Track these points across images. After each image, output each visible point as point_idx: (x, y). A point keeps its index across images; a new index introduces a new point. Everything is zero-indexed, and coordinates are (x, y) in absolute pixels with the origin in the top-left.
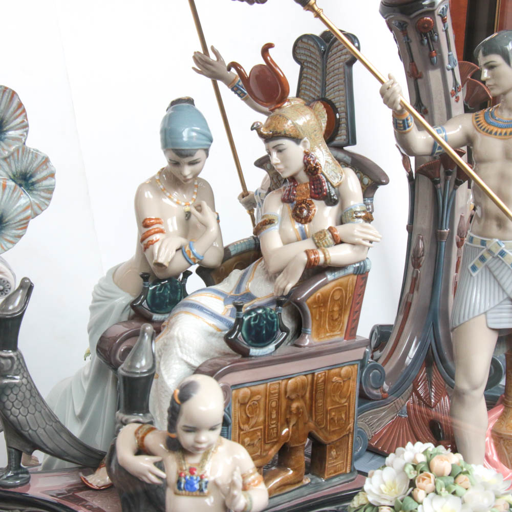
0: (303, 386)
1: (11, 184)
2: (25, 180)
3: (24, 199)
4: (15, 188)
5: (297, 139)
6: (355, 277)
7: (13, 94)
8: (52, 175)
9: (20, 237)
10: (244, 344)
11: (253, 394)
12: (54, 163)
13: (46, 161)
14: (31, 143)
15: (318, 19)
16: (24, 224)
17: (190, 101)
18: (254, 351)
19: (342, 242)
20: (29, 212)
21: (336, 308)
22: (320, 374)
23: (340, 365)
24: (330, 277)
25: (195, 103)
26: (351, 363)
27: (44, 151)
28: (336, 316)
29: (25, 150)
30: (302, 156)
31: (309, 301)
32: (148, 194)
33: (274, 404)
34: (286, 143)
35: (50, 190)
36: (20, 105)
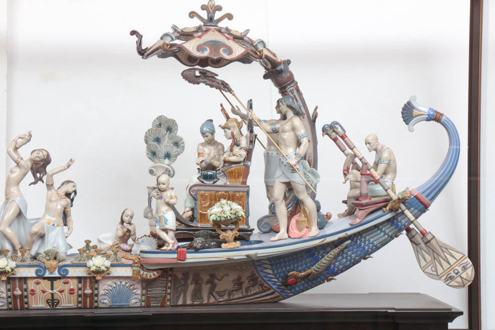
0: (224, 195)
1: (172, 145)
2: (176, 144)
3: (175, 149)
4: (173, 147)
5: (229, 129)
6: (244, 167)
7: (174, 121)
8: (183, 143)
9: (175, 160)
10: (203, 180)
11: (205, 193)
12: (185, 140)
13: (182, 139)
14: (178, 134)
15: (234, 97)
16: (176, 156)
17: (211, 121)
18: (205, 182)
19: (235, 155)
20: (176, 153)
21: (236, 175)
22: (231, 193)
23: (239, 192)
24: (233, 166)
25: (213, 122)
26: (244, 192)
27: (182, 136)
28: (237, 177)
29: (176, 136)
30: (230, 133)
31: (227, 171)
32: (201, 147)
33: (213, 198)
34: (227, 130)
35: (183, 147)
36: (176, 124)
